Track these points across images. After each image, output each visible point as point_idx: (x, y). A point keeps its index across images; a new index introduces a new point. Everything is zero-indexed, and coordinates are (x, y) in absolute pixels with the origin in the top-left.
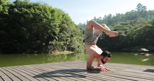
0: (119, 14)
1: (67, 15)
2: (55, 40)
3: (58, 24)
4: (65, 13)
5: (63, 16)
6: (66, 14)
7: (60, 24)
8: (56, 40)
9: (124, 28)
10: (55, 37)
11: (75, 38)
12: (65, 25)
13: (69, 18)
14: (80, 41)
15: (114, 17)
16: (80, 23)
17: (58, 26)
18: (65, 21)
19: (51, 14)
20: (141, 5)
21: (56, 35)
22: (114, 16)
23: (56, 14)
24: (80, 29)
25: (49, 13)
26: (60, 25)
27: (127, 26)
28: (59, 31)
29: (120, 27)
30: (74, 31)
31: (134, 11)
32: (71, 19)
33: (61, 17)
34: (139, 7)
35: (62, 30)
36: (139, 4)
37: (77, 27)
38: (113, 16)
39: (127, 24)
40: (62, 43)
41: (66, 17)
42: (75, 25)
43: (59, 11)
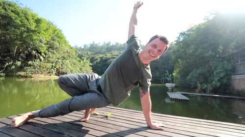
1: (60, 31)
2: (38, 60)
3: (46, 40)
5: (55, 31)
6: (59, 29)
7: (48, 40)
8: (41, 60)
10: (38, 56)
11: (68, 61)
12: (56, 44)
13: (62, 35)
14: (75, 66)
16: (76, 46)
17: (46, 42)
18: (56, 38)
19: (35, 24)
21: (40, 53)
23: (43, 26)
24: (76, 51)
25: (32, 21)
26: (48, 42)
28: (45, 48)
30: (67, 52)
33: (51, 31)
35: (51, 47)
37: (71, 48)
40: (49, 65)
41: (58, 33)
42: (70, 46)
43: (49, 24)
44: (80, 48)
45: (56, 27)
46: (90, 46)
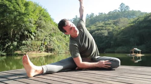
0: (102, 13)
1: (45, 10)
2: (30, 39)
4: (42, 8)
5: (41, 11)
6: (44, 9)
7: (36, 20)
8: (32, 39)
9: (107, 27)
10: (30, 36)
11: (54, 38)
12: (43, 23)
13: (47, 13)
14: (61, 41)
15: (97, 17)
17: (34, 22)
18: (43, 18)
19: (24, 8)
20: (124, 4)
21: (31, 33)
23: (30, 7)
25: (22, 5)
26: (36, 22)
27: (110, 26)
28: (35, 28)
29: (103, 27)
30: (53, 29)
31: (117, 11)
32: (50, 15)
33: (37, 12)
34: (121, 7)
35: (39, 26)
36: (122, 3)
38: (95, 16)
39: (110, 24)
40: (39, 43)
41: (44, 13)
42: (55, 23)
43: (36, 5)
45: (41, 8)
46: (73, 21)
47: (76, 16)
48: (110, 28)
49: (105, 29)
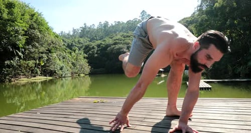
0: (119, 22)
1: (40, 15)
2: (17, 58)
3: (23, 30)
4: (35, 12)
5: (33, 15)
6: (38, 13)
7: (26, 29)
8: (20, 57)
9: (126, 41)
10: (16, 52)
11: (55, 55)
12: (37, 33)
13: (43, 20)
14: (64, 60)
15: (113, 26)
16: (62, 32)
17: (23, 33)
18: (35, 25)
20: (145, 12)
21: (18, 49)
22: (112, 24)
23: (16, 10)
24: (63, 41)
26: (26, 32)
27: (129, 39)
28: (24, 41)
29: (121, 40)
30: (52, 43)
31: (138, 20)
32: (47, 23)
33: (27, 17)
34: (143, 15)
35: (31, 40)
36: (143, 11)
37: (57, 36)
38: (110, 25)
39: (130, 36)
40: (31, 63)
41: (37, 19)
42: (54, 33)
43: (24, 6)
44: (68, 34)
45: (33, 11)
46: (81, 30)
47: (85, 24)
48: (129, 41)
49: (124, 44)
